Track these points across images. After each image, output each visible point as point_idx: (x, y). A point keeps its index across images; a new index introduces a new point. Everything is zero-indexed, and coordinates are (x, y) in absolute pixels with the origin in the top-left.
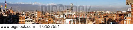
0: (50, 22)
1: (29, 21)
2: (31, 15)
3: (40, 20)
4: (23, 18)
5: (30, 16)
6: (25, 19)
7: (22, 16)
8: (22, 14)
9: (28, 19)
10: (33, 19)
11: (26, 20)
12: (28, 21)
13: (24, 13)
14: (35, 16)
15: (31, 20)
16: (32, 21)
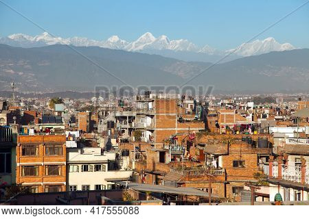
0: (239, 171)
1: (98, 168)
2: (111, 125)
3: (168, 159)
4: (53, 149)
5: (102, 127)
6: (69, 150)
7: (48, 130)
8: (48, 118)
9: (92, 155)
10: (126, 153)
11: (73, 157)
12: (85, 169)
13: (59, 107)
14: (138, 133)
15: (111, 156)
16: (114, 166)
